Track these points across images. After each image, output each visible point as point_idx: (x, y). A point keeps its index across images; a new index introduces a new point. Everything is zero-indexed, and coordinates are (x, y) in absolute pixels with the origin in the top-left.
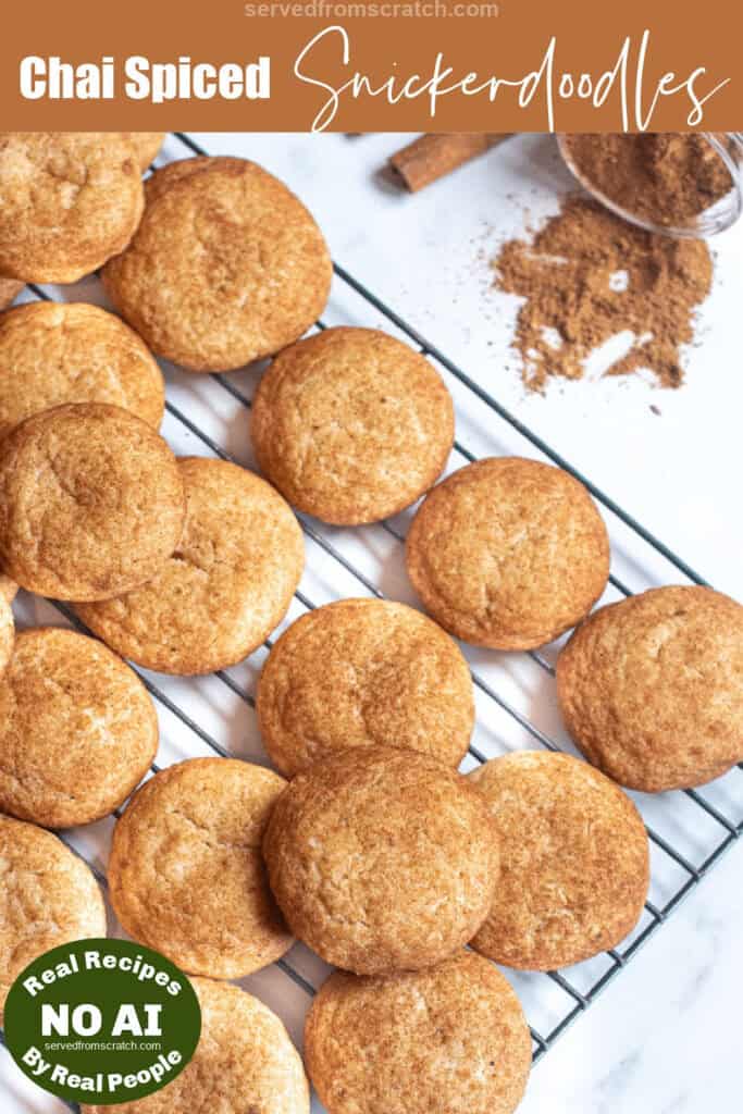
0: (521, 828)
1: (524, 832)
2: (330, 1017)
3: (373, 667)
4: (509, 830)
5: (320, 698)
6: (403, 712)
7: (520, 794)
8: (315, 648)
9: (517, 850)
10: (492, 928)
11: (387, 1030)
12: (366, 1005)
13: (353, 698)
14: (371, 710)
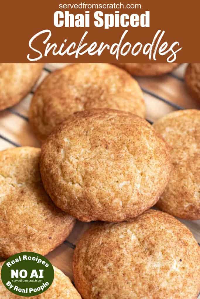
0: (179, 143)
1: (181, 144)
2: (83, 255)
3: (85, 86)
4: (173, 145)
5: (60, 103)
6: (105, 102)
7: (176, 127)
8: (54, 83)
9: (180, 153)
10: (175, 196)
11: (117, 253)
12: (103, 243)
13: (78, 101)
14: (88, 104)
